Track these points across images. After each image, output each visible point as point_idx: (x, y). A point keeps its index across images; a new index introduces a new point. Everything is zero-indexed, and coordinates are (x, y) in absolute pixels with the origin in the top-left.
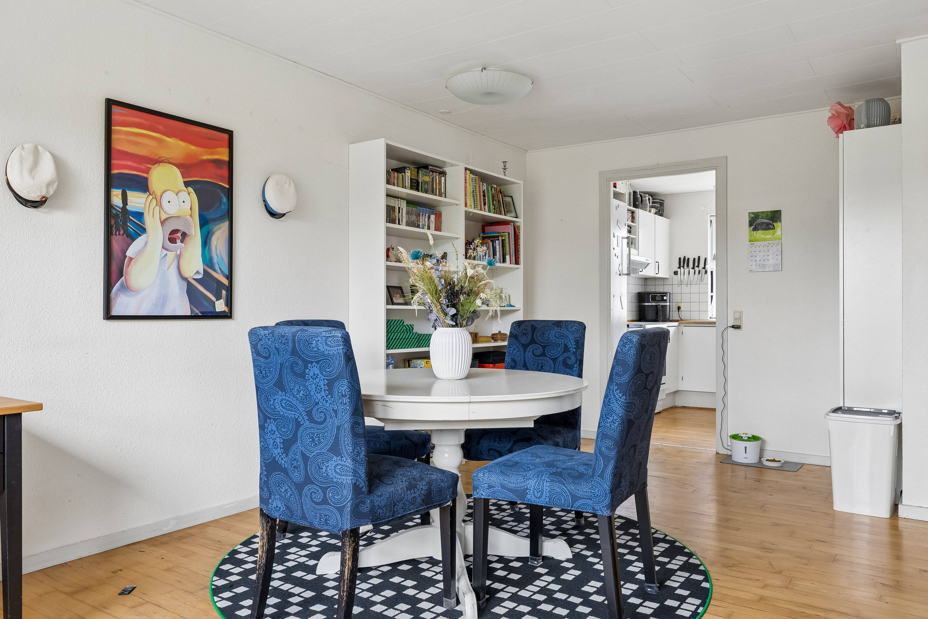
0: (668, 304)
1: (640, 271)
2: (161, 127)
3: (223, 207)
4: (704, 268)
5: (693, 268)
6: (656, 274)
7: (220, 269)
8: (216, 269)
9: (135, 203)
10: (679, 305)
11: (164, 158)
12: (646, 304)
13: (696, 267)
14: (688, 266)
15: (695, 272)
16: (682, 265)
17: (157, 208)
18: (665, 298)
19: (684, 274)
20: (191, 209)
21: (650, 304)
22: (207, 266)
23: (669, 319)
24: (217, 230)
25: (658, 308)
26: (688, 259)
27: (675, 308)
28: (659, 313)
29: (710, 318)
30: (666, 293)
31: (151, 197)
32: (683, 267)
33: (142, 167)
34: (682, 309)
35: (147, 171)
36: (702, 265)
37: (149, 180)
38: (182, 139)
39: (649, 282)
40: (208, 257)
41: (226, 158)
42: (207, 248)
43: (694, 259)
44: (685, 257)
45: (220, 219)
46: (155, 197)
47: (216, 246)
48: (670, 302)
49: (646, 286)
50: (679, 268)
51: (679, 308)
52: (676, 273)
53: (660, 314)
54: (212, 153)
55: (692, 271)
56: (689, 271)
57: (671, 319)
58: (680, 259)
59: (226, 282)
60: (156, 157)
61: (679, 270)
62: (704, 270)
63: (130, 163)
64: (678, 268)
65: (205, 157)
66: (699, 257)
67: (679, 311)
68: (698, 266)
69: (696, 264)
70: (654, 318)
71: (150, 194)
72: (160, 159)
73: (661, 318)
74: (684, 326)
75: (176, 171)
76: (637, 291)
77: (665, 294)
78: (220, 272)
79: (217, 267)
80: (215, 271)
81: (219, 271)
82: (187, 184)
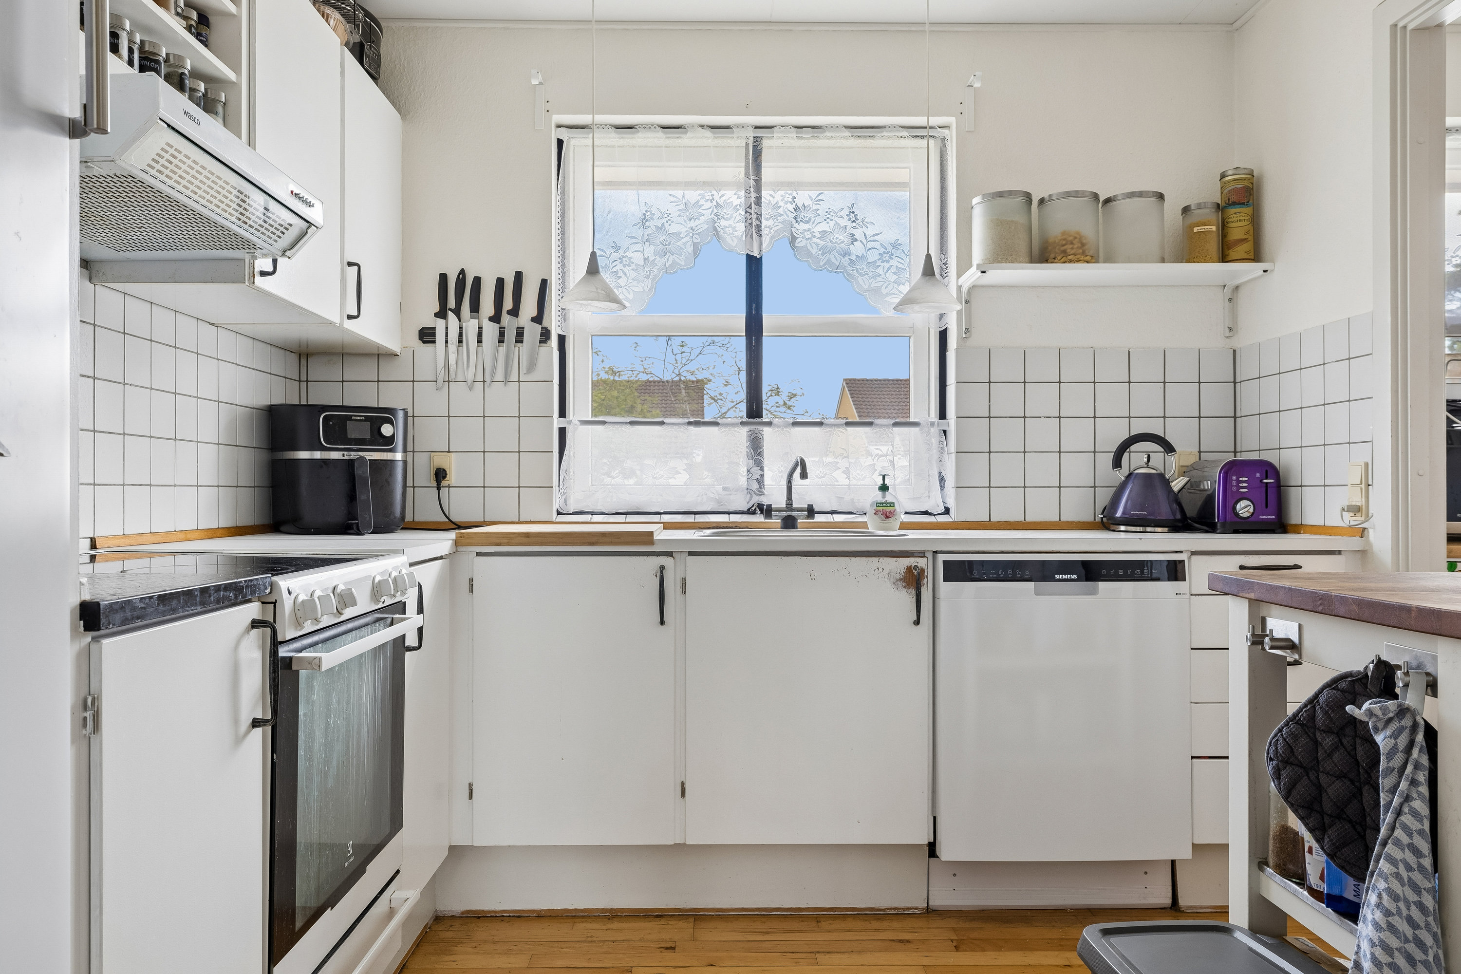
0: (399, 456)
1: (263, 274)
4: (538, 319)
5: (496, 318)
6: (350, 317)
10: (440, 461)
12: (304, 455)
13: (509, 312)
14: (475, 308)
15: (502, 334)
16: (452, 303)
18: (387, 430)
19: (460, 342)
21: (318, 455)
23: (403, 517)
25: (358, 472)
26: (477, 281)
27: (423, 476)
28: (361, 496)
29: (559, 513)
30: (391, 411)
32: (457, 312)
34: (452, 478)
36: (529, 307)
39: (318, 370)
43: (500, 282)
44: (462, 272)
48: (405, 451)
49: (304, 385)
50: (442, 314)
51: (440, 475)
52: (427, 336)
53: (363, 497)
55: (491, 330)
56: (480, 328)
57: (409, 518)
58: (443, 278)
61: (440, 324)
62: (538, 328)
64: (437, 315)
66: (519, 276)
67: (439, 488)
68: (515, 312)
69: (508, 304)
70: (337, 515)
73: (367, 514)
74: (479, 554)
76: (264, 401)
77: (386, 415)
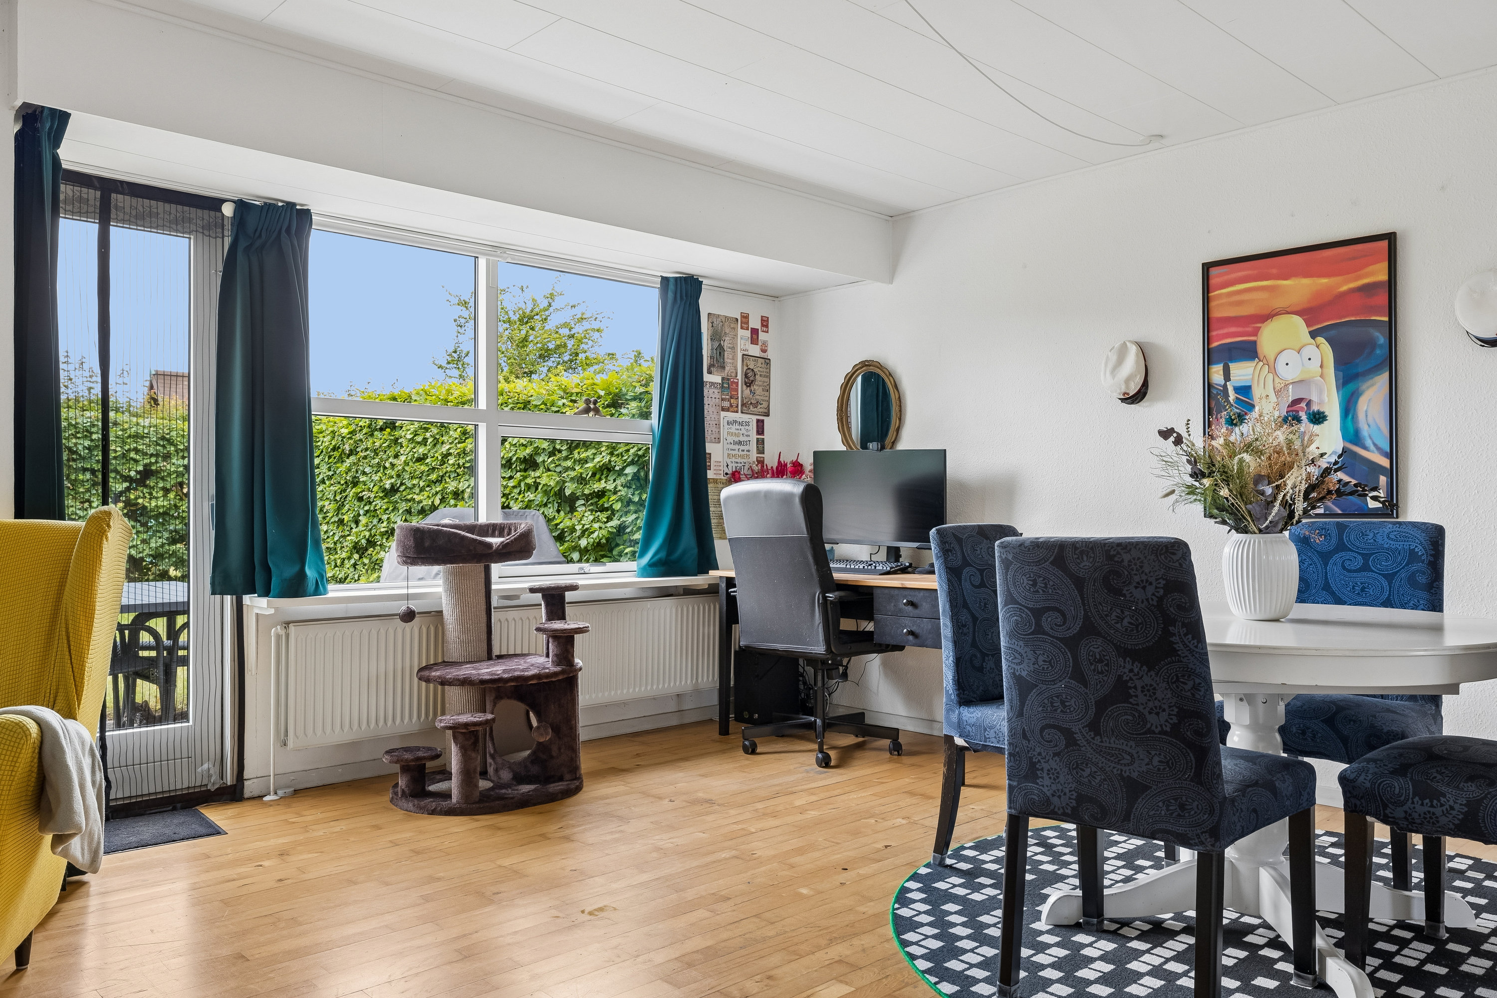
2: (1274, 271)
3: (1378, 352)
7: (1375, 445)
8: (1367, 445)
9: (1240, 376)
11: (1278, 310)
17: (1271, 375)
20: (1321, 366)
22: (1351, 442)
24: (1368, 388)
31: (1261, 363)
33: (1249, 329)
35: (1256, 332)
37: (1258, 343)
38: (1306, 275)
40: (1351, 430)
41: (1383, 277)
42: (1350, 417)
45: (1374, 370)
46: (1266, 362)
47: (1366, 411)
54: (1356, 280)
59: (1385, 462)
60: (1266, 312)
63: (1233, 329)
65: (1345, 288)
71: (1260, 361)
72: (1274, 313)
75: (1298, 321)
78: (1375, 449)
79: (1369, 443)
80: (1365, 448)
81: (1372, 447)
82: (1313, 335)
